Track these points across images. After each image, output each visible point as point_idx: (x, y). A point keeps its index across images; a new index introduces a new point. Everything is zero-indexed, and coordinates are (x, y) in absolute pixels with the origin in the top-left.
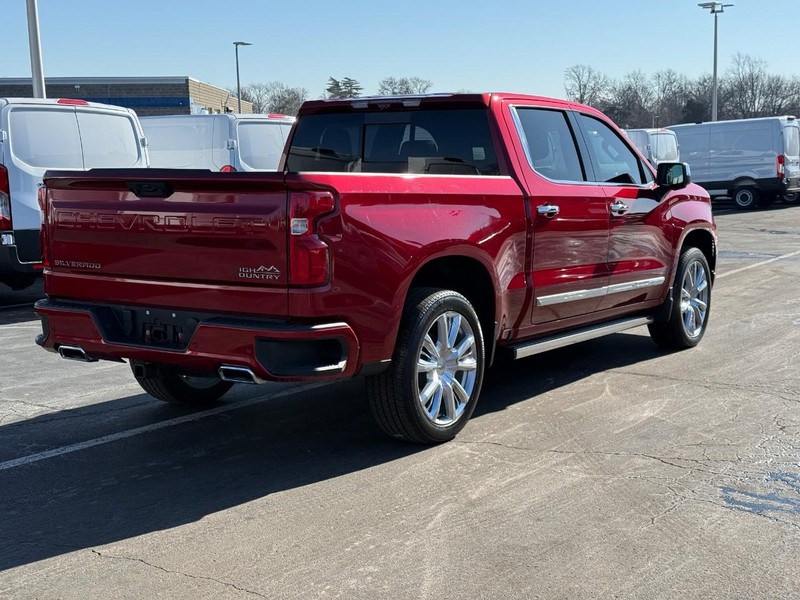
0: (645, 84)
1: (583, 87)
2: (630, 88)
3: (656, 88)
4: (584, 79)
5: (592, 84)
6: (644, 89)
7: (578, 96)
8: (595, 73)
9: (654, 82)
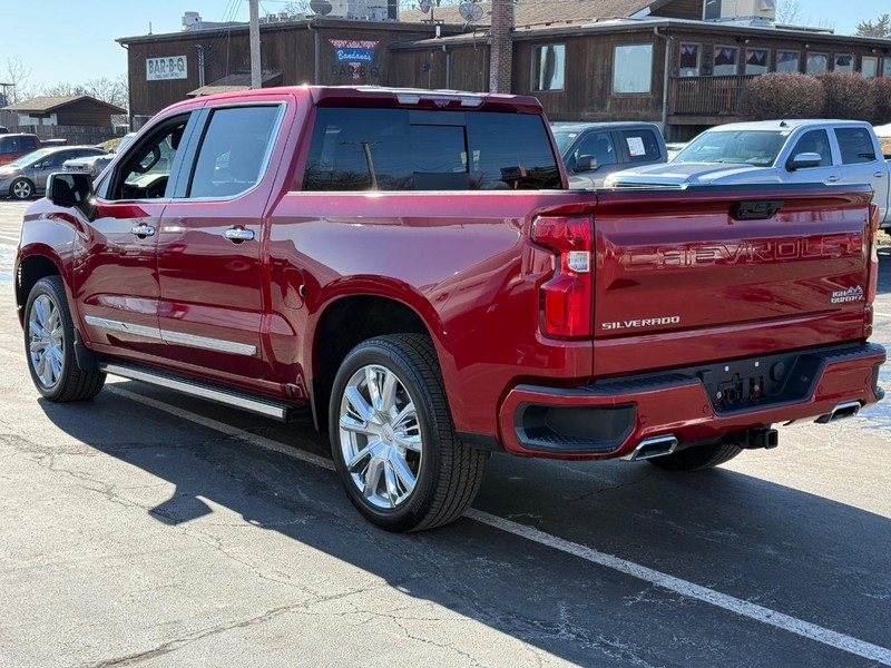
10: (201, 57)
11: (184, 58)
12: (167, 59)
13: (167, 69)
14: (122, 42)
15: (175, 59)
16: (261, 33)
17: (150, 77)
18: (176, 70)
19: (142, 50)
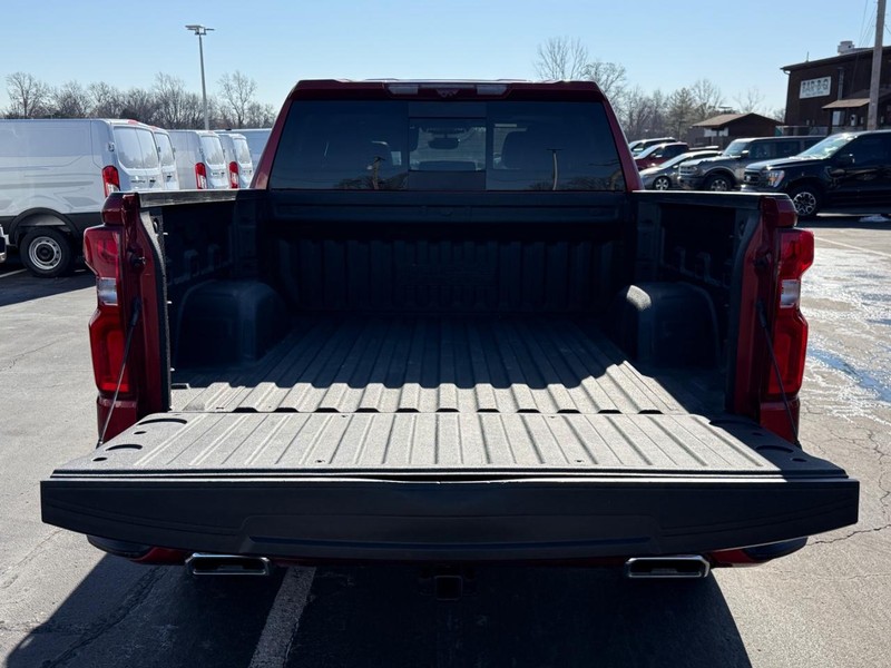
0: (82, 93)
1: (25, 93)
2: (70, 97)
3: (93, 97)
4: (26, 86)
5: (34, 90)
6: (82, 98)
7: (22, 101)
8: (36, 81)
9: (90, 92)
10: (842, 77)
11: (829, 78)
12: (816, 81)
13: (815, 89)
14: (785, 69)
15: (822, 79)
16: (883, 54)
17: (803, 95)
18: (822, 89)
19: (799, 74)
